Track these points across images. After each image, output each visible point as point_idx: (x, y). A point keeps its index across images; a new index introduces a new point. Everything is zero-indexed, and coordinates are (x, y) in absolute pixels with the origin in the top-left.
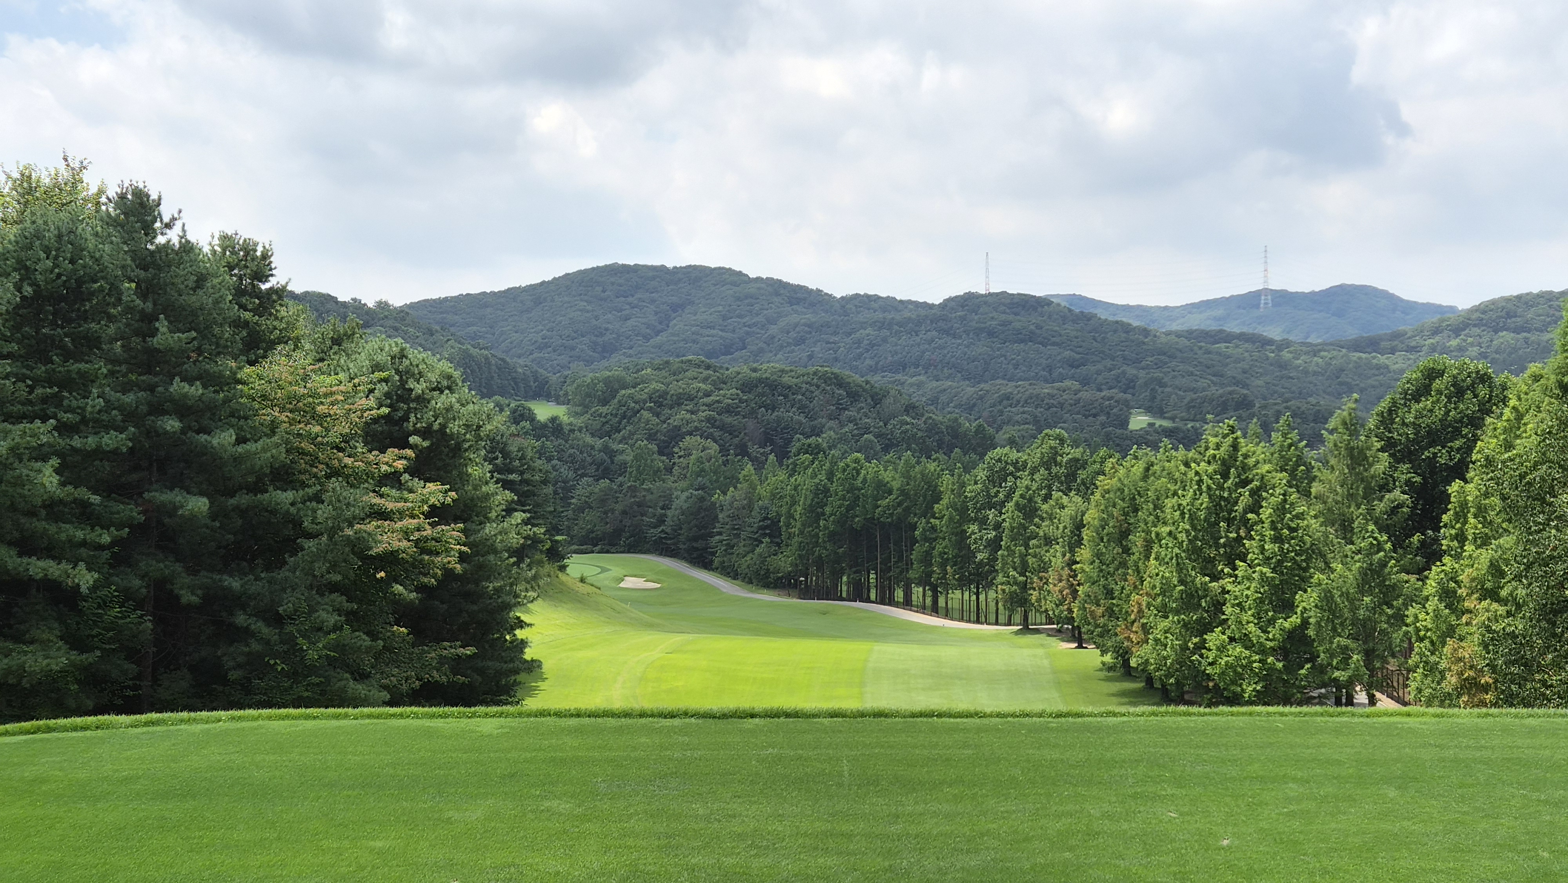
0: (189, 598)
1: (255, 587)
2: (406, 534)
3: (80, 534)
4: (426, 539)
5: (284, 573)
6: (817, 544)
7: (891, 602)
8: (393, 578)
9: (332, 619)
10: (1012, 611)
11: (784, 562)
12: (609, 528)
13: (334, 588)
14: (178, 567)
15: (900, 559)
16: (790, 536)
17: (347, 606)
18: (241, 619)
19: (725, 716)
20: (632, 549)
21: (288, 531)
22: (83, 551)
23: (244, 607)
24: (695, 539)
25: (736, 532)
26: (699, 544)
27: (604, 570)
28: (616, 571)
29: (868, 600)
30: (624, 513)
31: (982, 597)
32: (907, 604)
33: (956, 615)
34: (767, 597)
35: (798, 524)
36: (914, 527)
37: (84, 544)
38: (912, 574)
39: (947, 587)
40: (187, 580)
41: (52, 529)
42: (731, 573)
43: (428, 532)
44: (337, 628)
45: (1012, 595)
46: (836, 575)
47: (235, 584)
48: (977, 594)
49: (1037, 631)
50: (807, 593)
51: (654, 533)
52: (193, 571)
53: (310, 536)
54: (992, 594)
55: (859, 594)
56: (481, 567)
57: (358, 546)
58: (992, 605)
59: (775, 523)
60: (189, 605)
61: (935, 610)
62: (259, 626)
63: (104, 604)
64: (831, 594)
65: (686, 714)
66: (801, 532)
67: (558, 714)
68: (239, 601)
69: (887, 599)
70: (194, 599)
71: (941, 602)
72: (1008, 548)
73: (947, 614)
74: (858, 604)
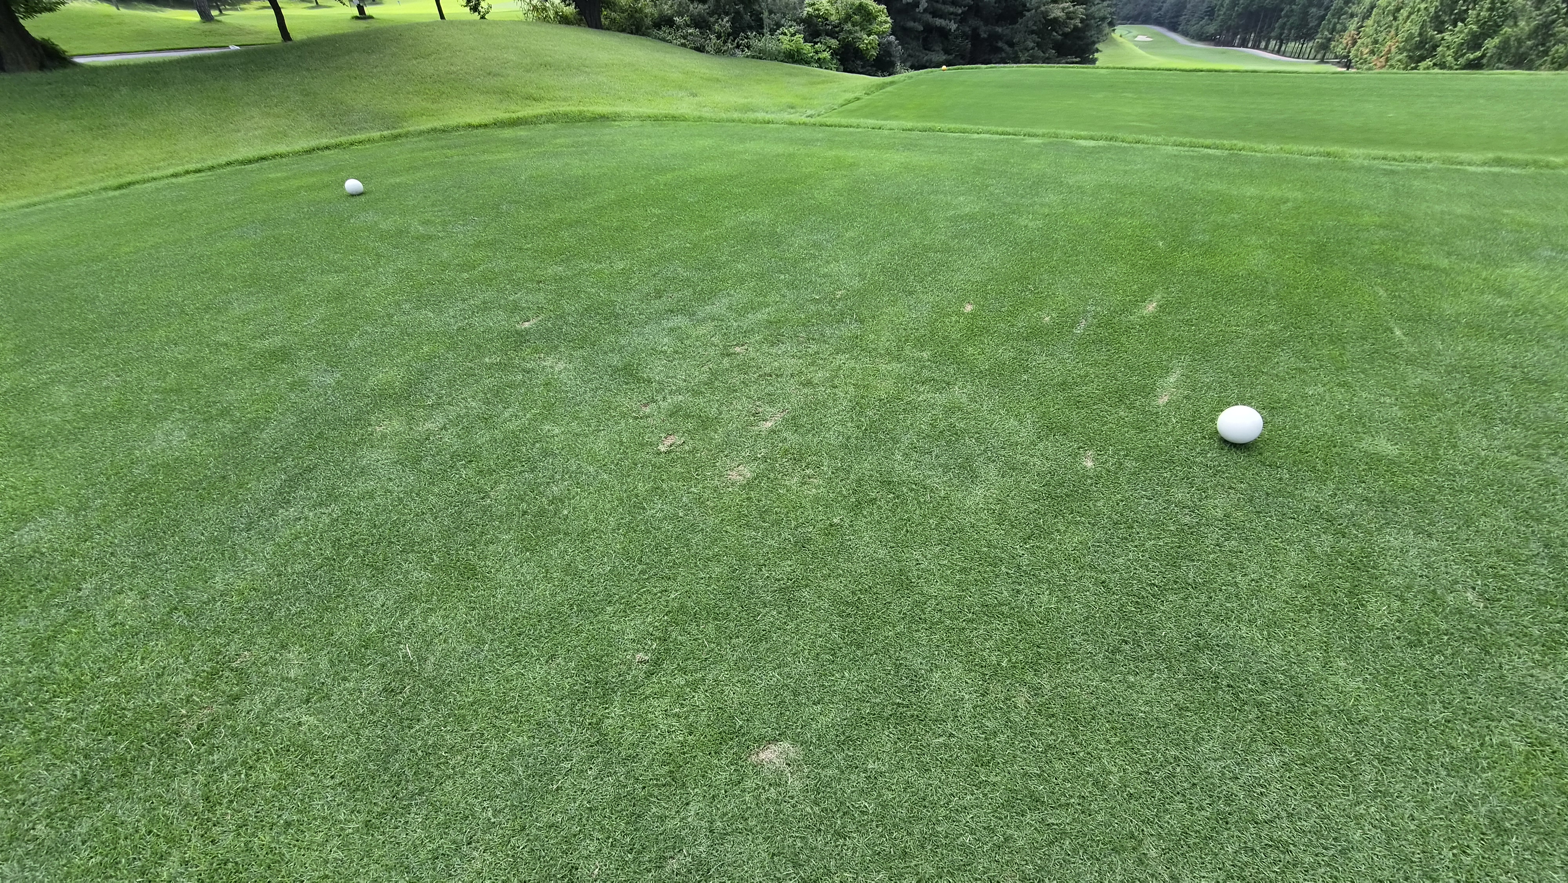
0: (984, 35)
1: (1007, 32)
2: (1063, 9)
3: (951, 10)
4: (1070, 12)
5: (1017, 26)
6: (1230, 19)
7: (1258, 48)
8: (1053, 30)
9: (1032, 45)
10: (1317, 52)
11: (1211, 29)
12: (1136, 13)
13: (1033, 32)
14: (982, 23)
15: (1269, 26)
16: (1218, 16)
17: (1037, 40)
18: (1000, 44)
19: (1191, 71)
20: (1145, 22)
21: (1020, 8)
22: (952, 17)
23: (1001, 40)
24: (1173, 18)
25: (1193, 13)
26: (1175, 20)
27: (1130, 32)
28: (1134, 33)
29: (1247, 47)
30: (1145, 5)
31: (1305, 46)
32: (1266, 49)
33: (1288, 55)
34: (1199, 45)
35: (1224, 10)
36: (1282, 10)
37: (952, 13)
38: (1273, 34)
39: (1288, 41)
40: (984, 28)
41: (943, 7)
42: (1185, 34)
43: (1072, 9)
44: (1033, 48)
45: (1322, 44)
46: (1235, 35)
47: (999, 30)
48: (1303, 44)
49: (1327, 63)
50: (1218, 43)
51: (1155, 15)
52: (986, 25)
53: (1029, 10)
54: (1311, 44)
55: (1243, 44)
56: (1087, 25)
57: (1045, 14)
58: (1308, 50)
59: (1213, 9)
60: (984, 38)
61: (1278, 52)
62: (1006, 47)
63: (956, 38)
64: (1230, 44)
65: (1176, 70)
66: (1225, 13)
67: (1128, 69)
68: (999, 37)
69: (1256, 46)
70: (986, 36)
71: (1283, 48)
72: (1329, 20)
73: (1284, 55)
74: (1242, 49)
